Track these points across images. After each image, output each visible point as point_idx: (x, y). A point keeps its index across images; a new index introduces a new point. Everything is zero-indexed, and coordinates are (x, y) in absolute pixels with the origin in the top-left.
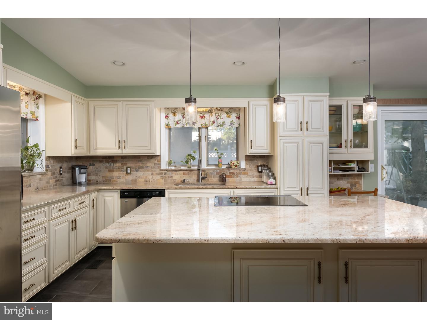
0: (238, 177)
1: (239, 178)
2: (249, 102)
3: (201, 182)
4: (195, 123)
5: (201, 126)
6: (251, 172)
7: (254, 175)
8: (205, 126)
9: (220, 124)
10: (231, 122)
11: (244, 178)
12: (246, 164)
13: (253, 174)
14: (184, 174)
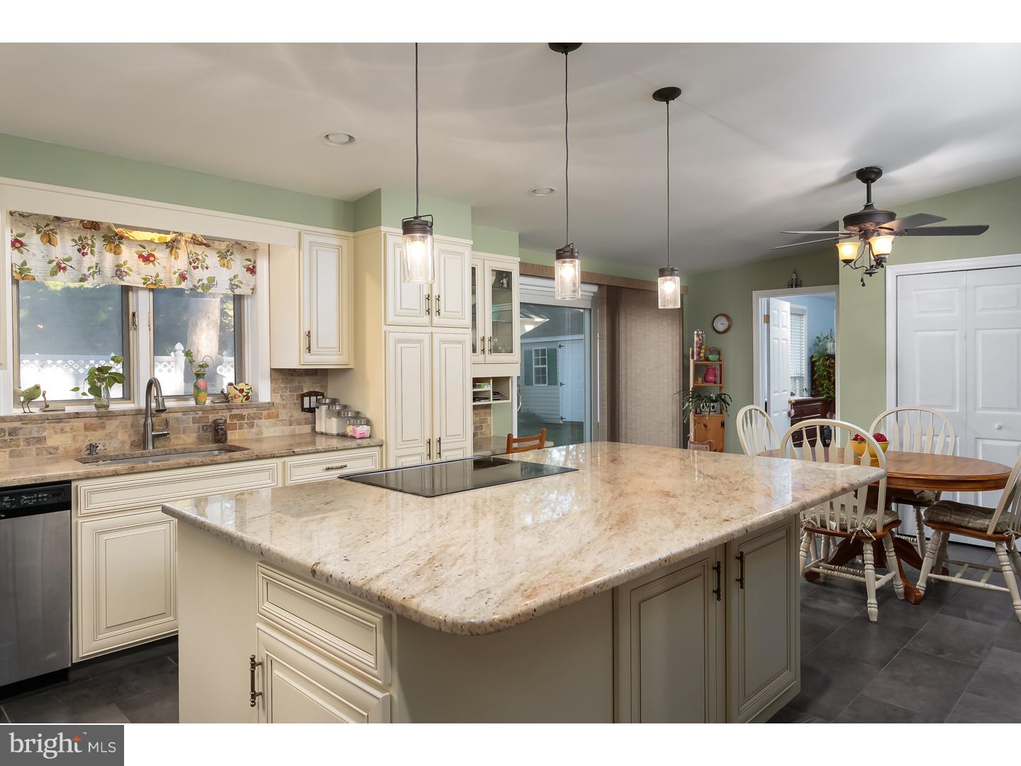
0: (252, 426)
1: (255, 430)
2: (300, 233)
3: (150, 447)
4: (124, 274)
5: (144, 284)
6: (285, 411)
7: (293, 419)
8: (155, 284)
9: (200, 283)
10: (231, 280)
11: (267, 427)
12: (273, 391)
13: (291, 416)
14: (87, 428)
